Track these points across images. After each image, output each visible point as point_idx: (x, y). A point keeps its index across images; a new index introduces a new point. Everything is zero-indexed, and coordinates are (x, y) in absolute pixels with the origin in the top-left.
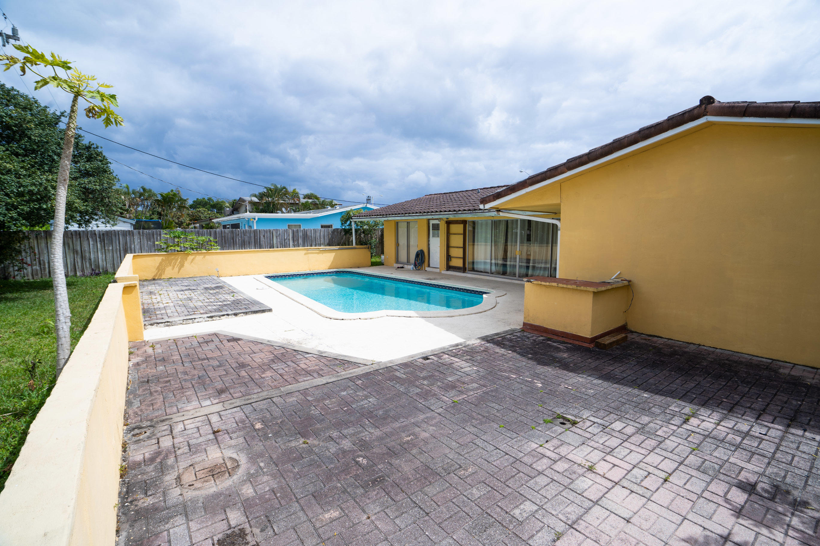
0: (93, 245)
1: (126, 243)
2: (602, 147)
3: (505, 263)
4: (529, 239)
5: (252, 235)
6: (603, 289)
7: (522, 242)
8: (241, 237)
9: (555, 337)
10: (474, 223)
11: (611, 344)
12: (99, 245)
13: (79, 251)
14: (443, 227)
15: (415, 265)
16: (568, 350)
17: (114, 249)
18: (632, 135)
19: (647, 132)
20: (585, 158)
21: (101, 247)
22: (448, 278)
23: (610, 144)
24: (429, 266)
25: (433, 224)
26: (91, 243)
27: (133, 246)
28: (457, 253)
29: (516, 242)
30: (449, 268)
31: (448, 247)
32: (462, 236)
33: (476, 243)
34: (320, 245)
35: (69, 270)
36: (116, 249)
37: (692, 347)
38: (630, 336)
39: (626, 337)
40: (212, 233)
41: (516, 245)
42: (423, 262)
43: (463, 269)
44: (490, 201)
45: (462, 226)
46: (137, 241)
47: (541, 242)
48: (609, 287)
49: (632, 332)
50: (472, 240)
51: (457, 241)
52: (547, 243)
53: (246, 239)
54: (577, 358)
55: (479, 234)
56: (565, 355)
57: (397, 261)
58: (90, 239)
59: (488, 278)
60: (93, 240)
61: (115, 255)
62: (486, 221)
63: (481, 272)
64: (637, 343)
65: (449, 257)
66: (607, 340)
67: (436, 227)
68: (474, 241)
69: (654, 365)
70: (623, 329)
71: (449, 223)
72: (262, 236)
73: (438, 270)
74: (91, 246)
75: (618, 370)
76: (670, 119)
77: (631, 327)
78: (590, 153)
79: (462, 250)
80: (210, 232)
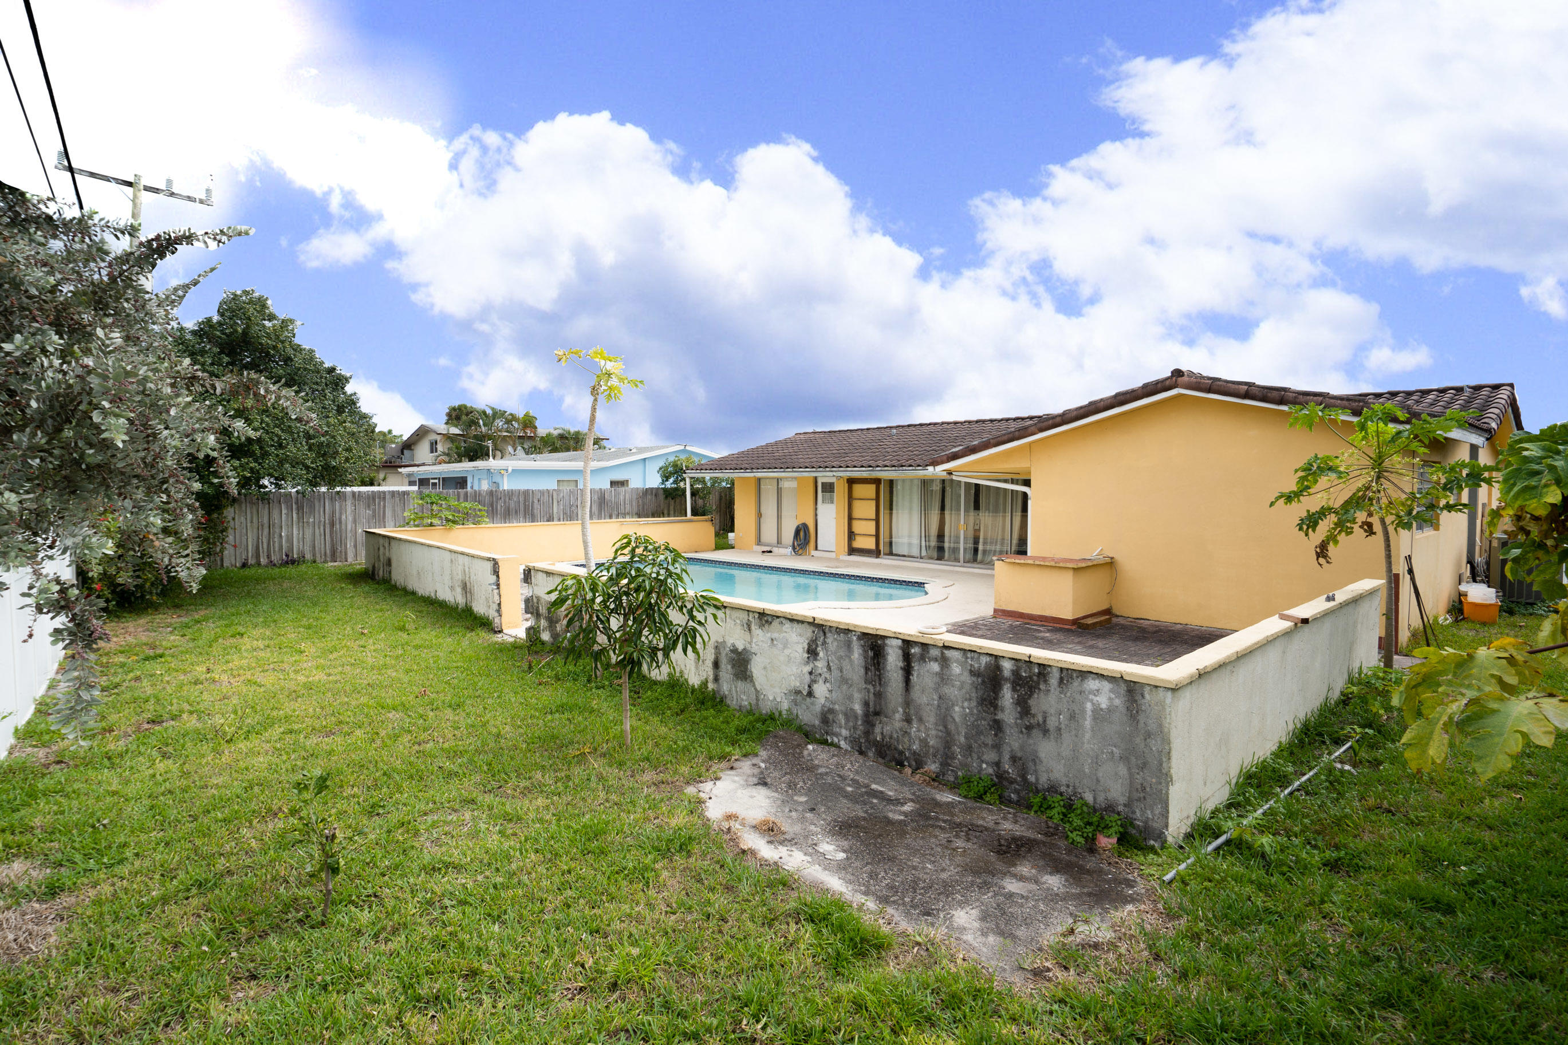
0: (287, 514)
1: (333, 512)
2: (1077, 409)
3: (941, 544)
4: (977, 507)
5: (521, 499)
6: (1083, 565)
7: (966, 511)
8: (505, 502)
9: (1033, 622)
10: (891, 483)
11: (1094, 624)
12: (295, 515)
13: (266, 525)
14: (841, 490)
15: (794, 548)
16: (1049, 631)
17: (317, 521)
18: (1107, 399)
19: (1122, 398)
20: (1058, 420)
21: (298, 518)
22: (848, 565)
23: (1085, 406)
24: (816, 549)
25: (823, 483)
26: (284, 511)
27: (344, 517)
28: (865, 528)
29: (959, 510)
30: (852, 551)
31: (850, 519)
32: (873, 503)
33: (894, 512)
34: (624, 515)
35: (250, 554)
36: (320, 522)
37: (1179, 626)
38: (1114, 620)
39: (1110, 619)
40: (462, 496)
41: (960, 514)
42: (806, 541)
43: (876, 553)
44: (942, 463)
45: (873, 487)
46: (349, 508)
47: (996, 510)
48: (1090, 564)
49: (1117, 616)
50: (888, 506)
51: (865, 509)
52: (1005, 511)
53: (512, 505)
54: (1059, 636)
55: (900, 497)
56: (1047, 635)
57: (759, 542)
58: (283, 506)
59: (916, 565)
60: (287, 508)
61: (317, 531)
62: (912, 480)
63: (904, 556)
64: (1123, 625)
65: (851, 535)
66: (1090, 621)
67: (829, 488)
68: (891, 509)
69: (1136, 639)
70: (1108, 612)
71: (851, 482)
72: (536, 501)
73: (833, 555)
74: (284, 516)
75: (1101, 643)
76: (1145, 386)
77: (1115, 611)
78: (1064, 413)
79: (873, 523)
80: (459, 494)
